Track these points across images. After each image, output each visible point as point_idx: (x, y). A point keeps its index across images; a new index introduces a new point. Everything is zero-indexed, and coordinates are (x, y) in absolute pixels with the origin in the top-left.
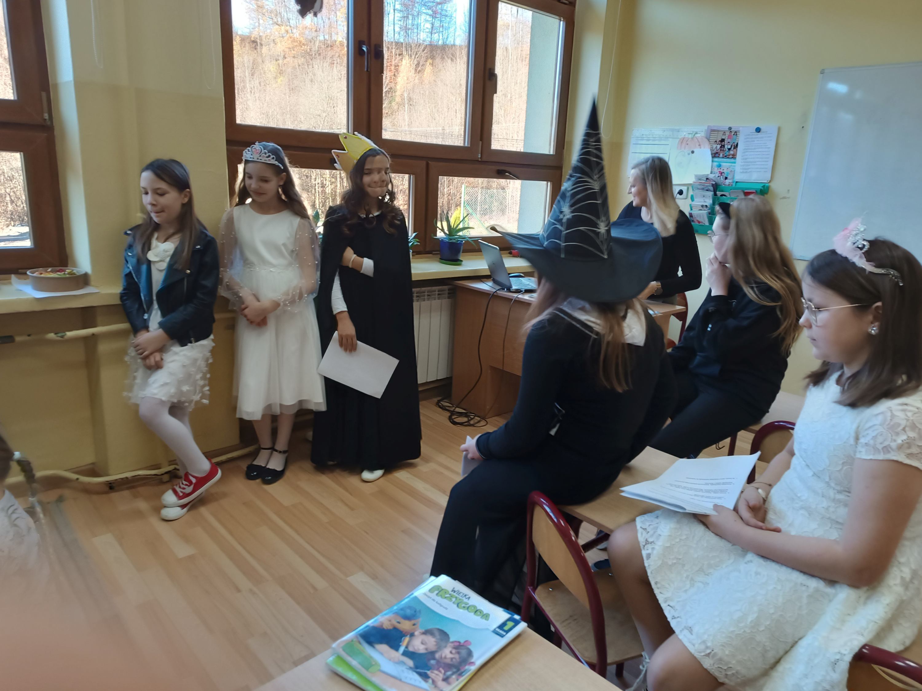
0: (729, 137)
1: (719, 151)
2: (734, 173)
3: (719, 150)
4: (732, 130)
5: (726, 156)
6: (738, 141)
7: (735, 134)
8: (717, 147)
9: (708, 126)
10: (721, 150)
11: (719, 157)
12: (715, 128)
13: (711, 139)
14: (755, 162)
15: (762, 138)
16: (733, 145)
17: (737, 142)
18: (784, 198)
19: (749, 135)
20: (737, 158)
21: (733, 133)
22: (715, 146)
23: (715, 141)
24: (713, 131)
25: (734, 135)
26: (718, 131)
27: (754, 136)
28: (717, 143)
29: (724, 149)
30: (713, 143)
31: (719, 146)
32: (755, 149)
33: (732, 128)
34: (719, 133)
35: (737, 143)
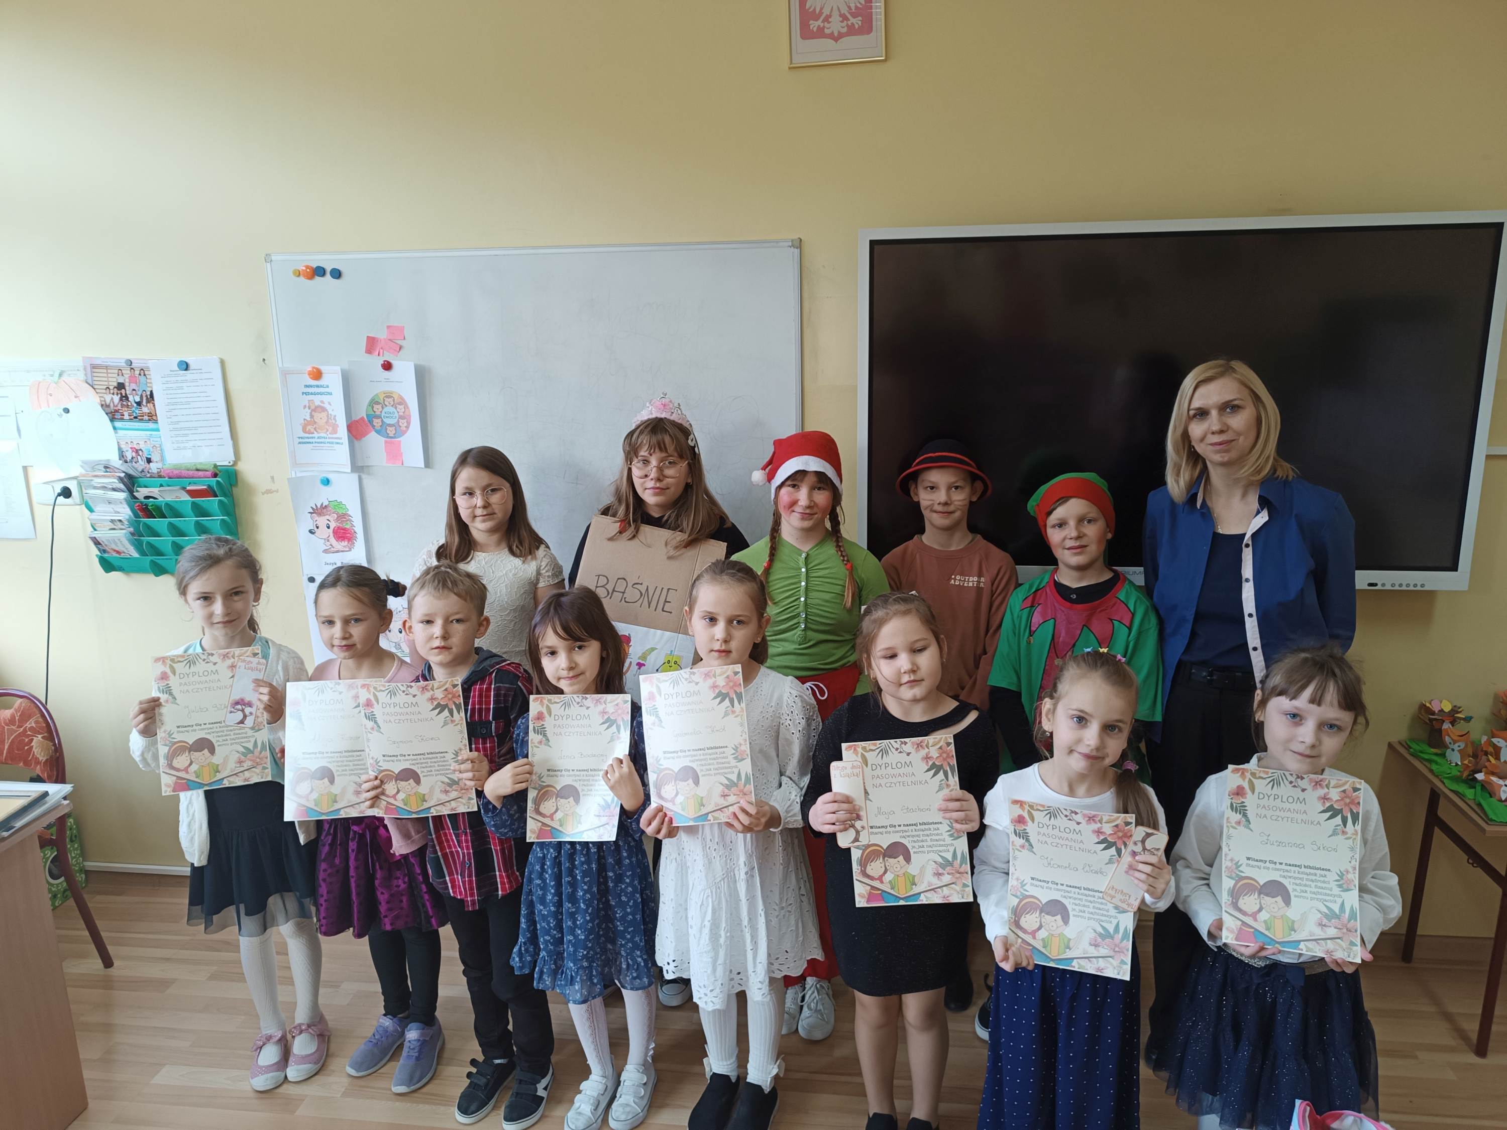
0: (133, 379)
1: (119, 407)
2: (161, 450)
3: (120, 405)
4: (134, 365)
5: (135, 418)
6: (151, 387)
7: (142, 374)
8: (112, 399)
9: (84, 358)
10: (122, 406)
11: (123, 419)
12: (99, 362)
13: (96, 383)
14: (196, 428)
15: (195, 381)
16: (144, 395)
17: (150, 389)
18: (269, 492)
19: (169, 376)
20: (159, 421)
21: (137, 372)
22: (108, 398)
23: (105, 387)
24: (94, 367)
25: (140, 375)
26: (107, 367)
27: (179, 379)
28: (112, 392)
29: (129, 404)
30: (104, 391)
31: (116, 399)
32: (188, 403)
33: (133, 361)
34: (109, 371)
35: (151, 392)
